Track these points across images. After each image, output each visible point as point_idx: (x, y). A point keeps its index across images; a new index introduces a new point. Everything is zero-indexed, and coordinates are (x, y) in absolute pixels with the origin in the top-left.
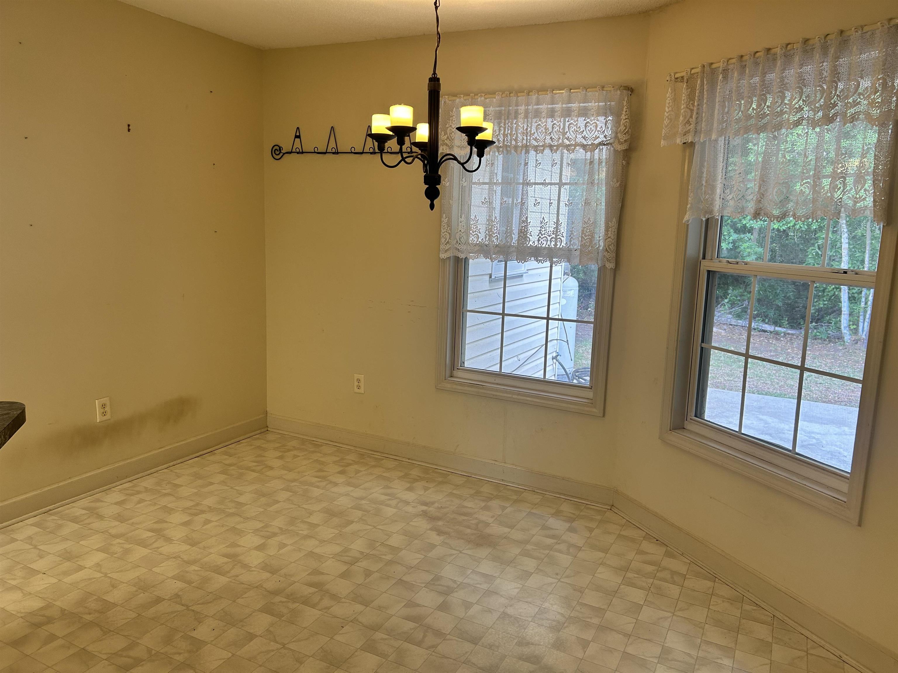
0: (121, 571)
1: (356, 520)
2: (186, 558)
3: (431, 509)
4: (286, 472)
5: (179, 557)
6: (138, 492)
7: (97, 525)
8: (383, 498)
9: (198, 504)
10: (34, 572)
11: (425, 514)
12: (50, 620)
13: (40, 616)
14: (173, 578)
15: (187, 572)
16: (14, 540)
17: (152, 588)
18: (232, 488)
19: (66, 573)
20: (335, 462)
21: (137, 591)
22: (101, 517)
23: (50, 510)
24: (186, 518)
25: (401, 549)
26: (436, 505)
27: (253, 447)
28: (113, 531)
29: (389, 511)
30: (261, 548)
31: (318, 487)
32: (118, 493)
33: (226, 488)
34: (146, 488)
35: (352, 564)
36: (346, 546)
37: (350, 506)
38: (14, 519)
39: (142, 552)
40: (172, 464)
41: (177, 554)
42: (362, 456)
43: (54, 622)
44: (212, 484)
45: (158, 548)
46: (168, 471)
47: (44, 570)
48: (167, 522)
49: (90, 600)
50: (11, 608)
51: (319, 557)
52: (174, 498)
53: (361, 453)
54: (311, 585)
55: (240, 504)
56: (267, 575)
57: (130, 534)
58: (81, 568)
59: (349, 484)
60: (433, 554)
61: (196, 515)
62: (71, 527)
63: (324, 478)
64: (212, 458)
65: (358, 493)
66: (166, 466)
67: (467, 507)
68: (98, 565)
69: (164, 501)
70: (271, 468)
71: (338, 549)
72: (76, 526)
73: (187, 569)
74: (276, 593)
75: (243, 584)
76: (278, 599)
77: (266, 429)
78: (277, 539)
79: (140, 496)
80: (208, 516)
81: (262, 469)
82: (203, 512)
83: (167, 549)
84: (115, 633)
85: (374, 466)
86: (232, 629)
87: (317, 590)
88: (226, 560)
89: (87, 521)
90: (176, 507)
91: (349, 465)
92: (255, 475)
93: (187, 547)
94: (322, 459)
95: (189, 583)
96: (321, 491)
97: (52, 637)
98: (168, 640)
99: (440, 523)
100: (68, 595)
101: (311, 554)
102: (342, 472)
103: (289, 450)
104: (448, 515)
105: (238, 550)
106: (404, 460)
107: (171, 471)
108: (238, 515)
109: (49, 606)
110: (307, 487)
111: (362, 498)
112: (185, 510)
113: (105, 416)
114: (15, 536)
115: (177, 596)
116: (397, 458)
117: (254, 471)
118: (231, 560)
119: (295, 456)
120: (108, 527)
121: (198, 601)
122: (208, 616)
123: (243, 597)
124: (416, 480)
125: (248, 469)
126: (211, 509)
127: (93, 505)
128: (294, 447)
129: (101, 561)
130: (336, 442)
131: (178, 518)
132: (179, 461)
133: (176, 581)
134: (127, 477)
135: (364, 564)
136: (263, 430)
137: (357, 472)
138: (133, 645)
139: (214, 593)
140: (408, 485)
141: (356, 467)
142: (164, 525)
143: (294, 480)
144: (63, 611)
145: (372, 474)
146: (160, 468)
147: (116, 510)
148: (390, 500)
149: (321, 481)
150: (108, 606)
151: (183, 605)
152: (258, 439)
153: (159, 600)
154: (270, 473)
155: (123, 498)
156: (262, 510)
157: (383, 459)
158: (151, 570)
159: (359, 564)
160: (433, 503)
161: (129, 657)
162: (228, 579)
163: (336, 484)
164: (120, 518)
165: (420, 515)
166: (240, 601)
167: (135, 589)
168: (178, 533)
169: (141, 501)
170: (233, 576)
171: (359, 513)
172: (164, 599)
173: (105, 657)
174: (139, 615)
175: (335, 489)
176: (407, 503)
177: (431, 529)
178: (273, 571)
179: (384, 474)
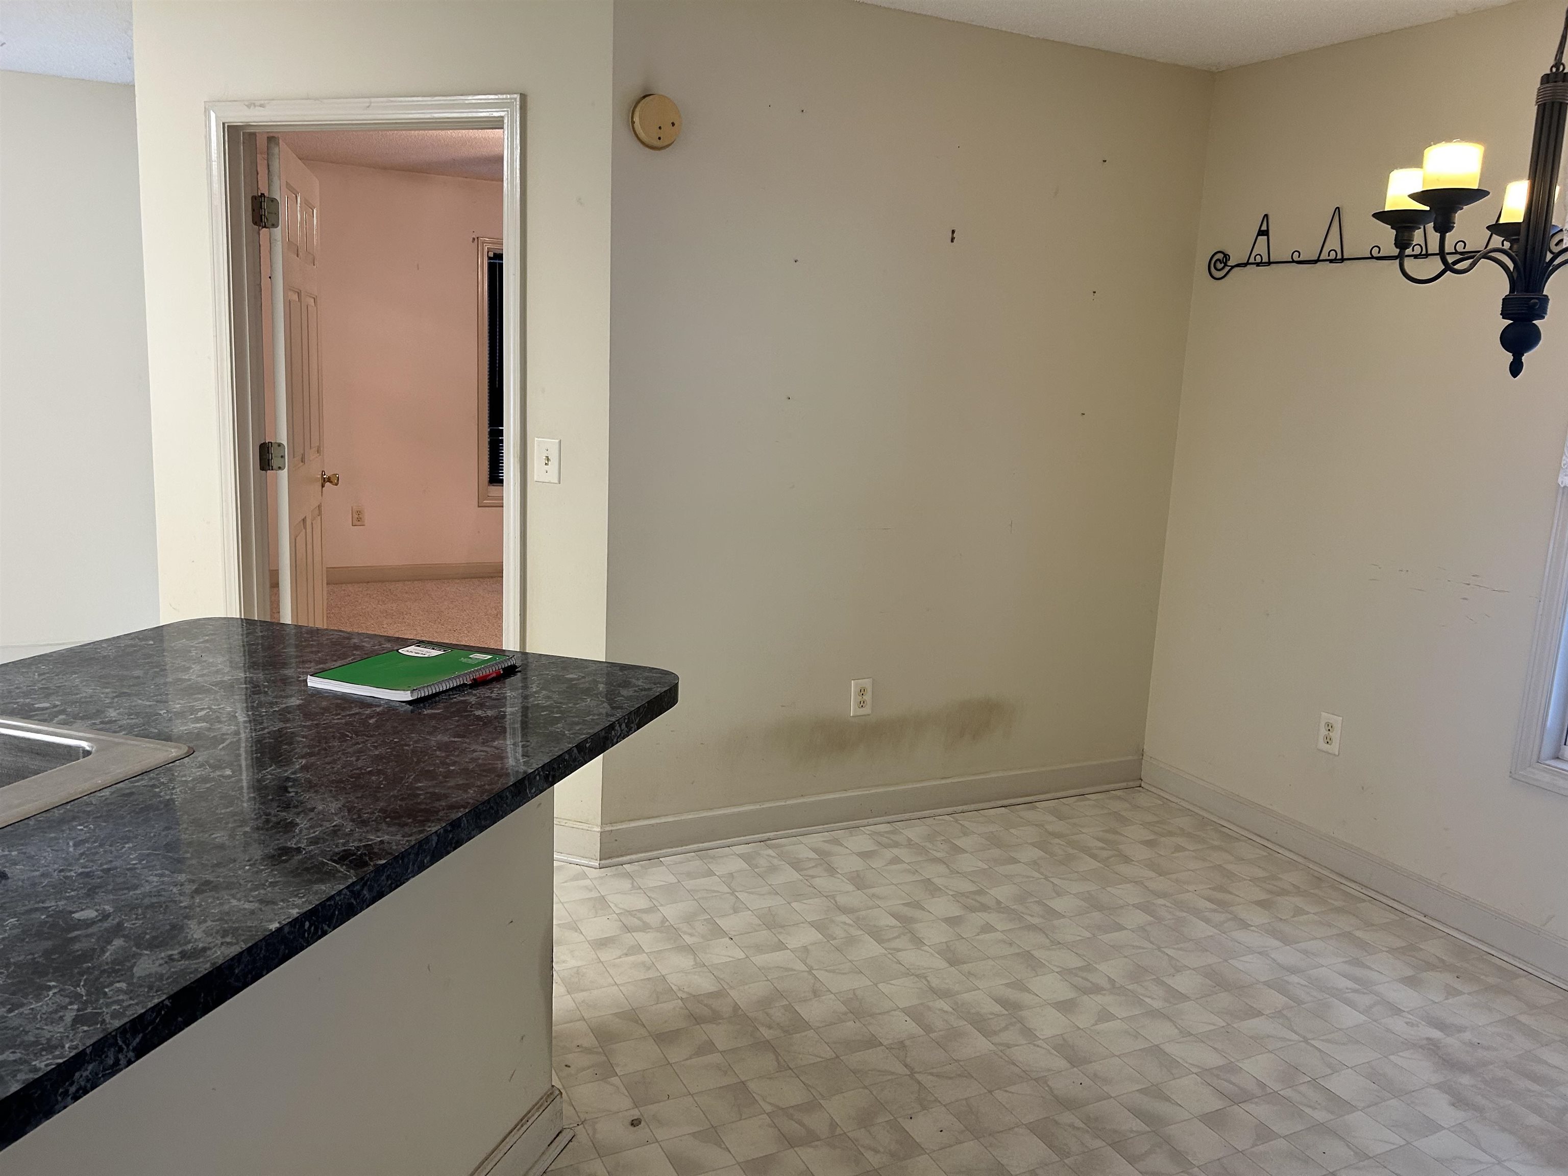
0: (833, 971)
1: (1268, 1012)
2: (935, 982)
3: (1450, 1040)
4: (1153, 874)
5: (925, 978)
6: (896, 845)
7: (823, 882)
8: (1344, 983)
9: (981, 892)
10: (717, 932)
11: (1432, 1048)
12: (715, 1017)
13: (706, 1005)
14: (906, 1011)
15: (929, 1008)
16: (711, 873)
17: (868, 1018)
18: (1046, 878)
19: (760, 949)
20: (1254, 880)
21: (845, 1014)
22: (832, 871)
23: (769, 839)
24: (955, 911)
25: (1353, 1108)
26: (1467, 1036)
27: (1106, 811)
28: (842, 900)
29: (1349, 1017)
30: (1066, 1007)
31: (1207, 921)
32: (869, 837)
33: (1036, 875)
34: (909, 840)
35: (1234, 1100)
36: (1233, 1060)
37: (1262, 980)
38: (720, 840)
39: (870, 948)
40: (960, 808)
41: (923, 971)
42: (1319, 880)
43: (720, 1023)
44: (1014, 861)
45: (899, 950)
46: (952, 819)
47: (733, 933)
48: (923, 909)
49: (777, 1005)
50: (674, 980)
51: (1170, 1064)
52: (948, 871)
53: (1316, 874)
54: (1138, 1113)
55: (1052, 913)
56: (1061, 1063)
57: (863, 913)
58: (781, 946)
59: (1274, 933)
60: (1431, 1145)
61: (973, 910)
62: (789, 875)
63: (1223, 905)
64: (1030, 815)
65: (1287, 956)
66: (950, 810)
67: (1546, 1063)
68: (805, 949)
69: (932, 871)
70: (1127, 860)
71: (1213, 1060)
72: (796, 876)
73: (930, 1004)
74: (1067, 1104)
75: (1014, 1064)
76: (1067, 1118)
77: (1138, 783)
78: (1098, 998)
79: (896, 851)
80: (992, 918)
81: (1110, 857)
82: (984, 908)
83: (911, 957)
84: (794, 1075)
85: (1339, 910)
86: (972, 1143)
87: (1148, 1129)
88: (998, 1009)
89: (810, 872)
90: (945, 887)
91: (1283, 892)
92: (1094, 864)
93: (941, 964)
94: (1230, 867)
95: (928, 1029)
96: (1210, 931)
97: (708, 1047)
98: (865, 1119)
99: (1465, 1080)
100: (751, 985)
101: (1156, 1051)
102: (1263, 904)
103: (1171, 834)
104: (1491, 1067)
105: (1026, 998)
106: (1412, 913)
107: (957, 821)
108: (1044, 933)
109: (719, 994)
110: (1185, 914)
111: (1293, 970)
112: (958, 896)
113: (862, 709)
114: (713, 867)
115: (902, 1045)
116: (1396, 905)
117: (1094, 857)
118: (1006, 1012)
119: (1179, 848)
120: (836, 891)
121: (933, 1068)
122: (940, 1102)
123: (1007, 1089)
124: (1430, 966)
125: (1087, 850)
126: (999, 907)
127: (827, 847)
128: (1182, 829)
129: (811, 944)
130: (1268, 840)
131: (942, 906)
132: (973, 807)
133: (908, 1019)
134: (886, 814)
135: (1262, 1111)
136: (1131, 784)
137: (1298, 911)
138: (812, 1106)
139: (961, 1063)
140: (1409, 972)
141: (1298, 901)
142: (918, 914)
143: (1164, 895)
144: (736, 1007)
145: (1330, 926)
146: (939, 811)
147: (857, 864)
148: (1355, 991)
149: (1215, 911)
150: (798, 1024)
151: (906, 1066)
152: (1119, 798)
153: (872, 1042)
154: (1123, 869)
155: (873, 847)
156: (1088, 935)
157: (1364, 901)
158: (876, 985)
159: (1249, 1107)
160: (1461, 1029)
161: (801, 1123)
162: (993, 1047)
163: (1244, 925)
164: (858, 881)
165: (1421, 1047)
166: (998, 1094)
167: (844, 1009)
168: (935, 934)
169: (896, 860)
170: (1001, 1044)
171: (1280, 1000)
172: (881, 1044)
173: (768, 1109)
174: (837, 1057)
175: (1241, 936)
176: (1397, 1011)
177: (1439, 1086)
178: (1076, 1059)
179: (1359, 934)
